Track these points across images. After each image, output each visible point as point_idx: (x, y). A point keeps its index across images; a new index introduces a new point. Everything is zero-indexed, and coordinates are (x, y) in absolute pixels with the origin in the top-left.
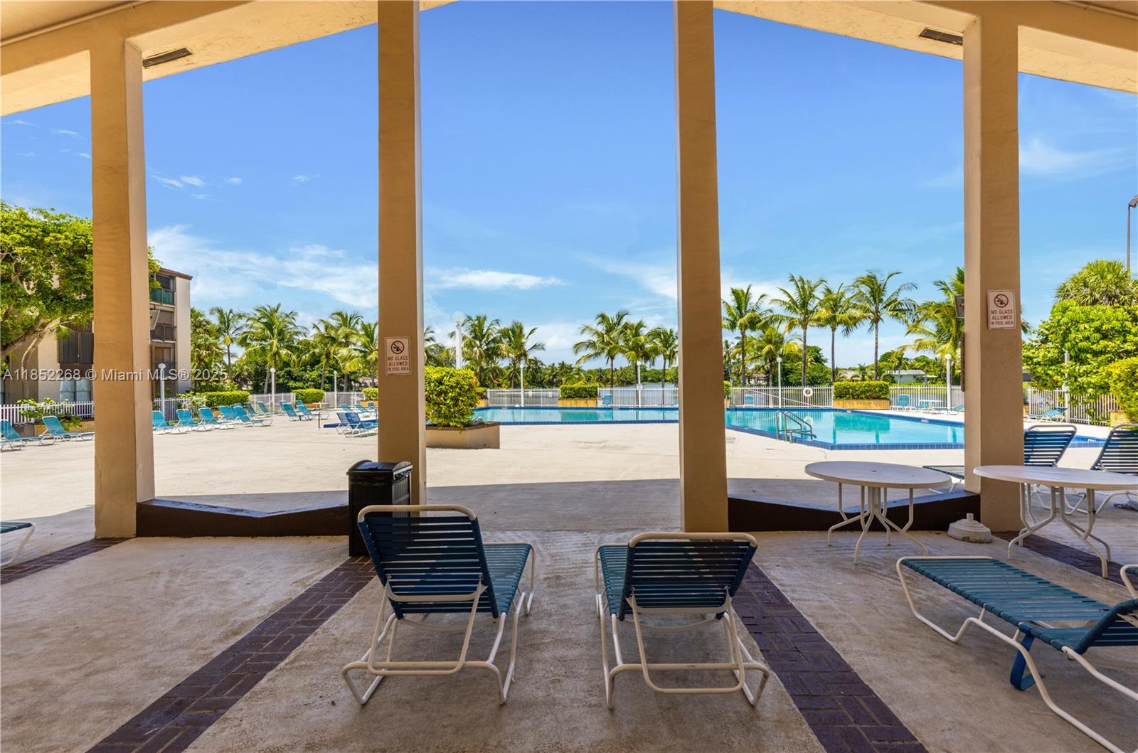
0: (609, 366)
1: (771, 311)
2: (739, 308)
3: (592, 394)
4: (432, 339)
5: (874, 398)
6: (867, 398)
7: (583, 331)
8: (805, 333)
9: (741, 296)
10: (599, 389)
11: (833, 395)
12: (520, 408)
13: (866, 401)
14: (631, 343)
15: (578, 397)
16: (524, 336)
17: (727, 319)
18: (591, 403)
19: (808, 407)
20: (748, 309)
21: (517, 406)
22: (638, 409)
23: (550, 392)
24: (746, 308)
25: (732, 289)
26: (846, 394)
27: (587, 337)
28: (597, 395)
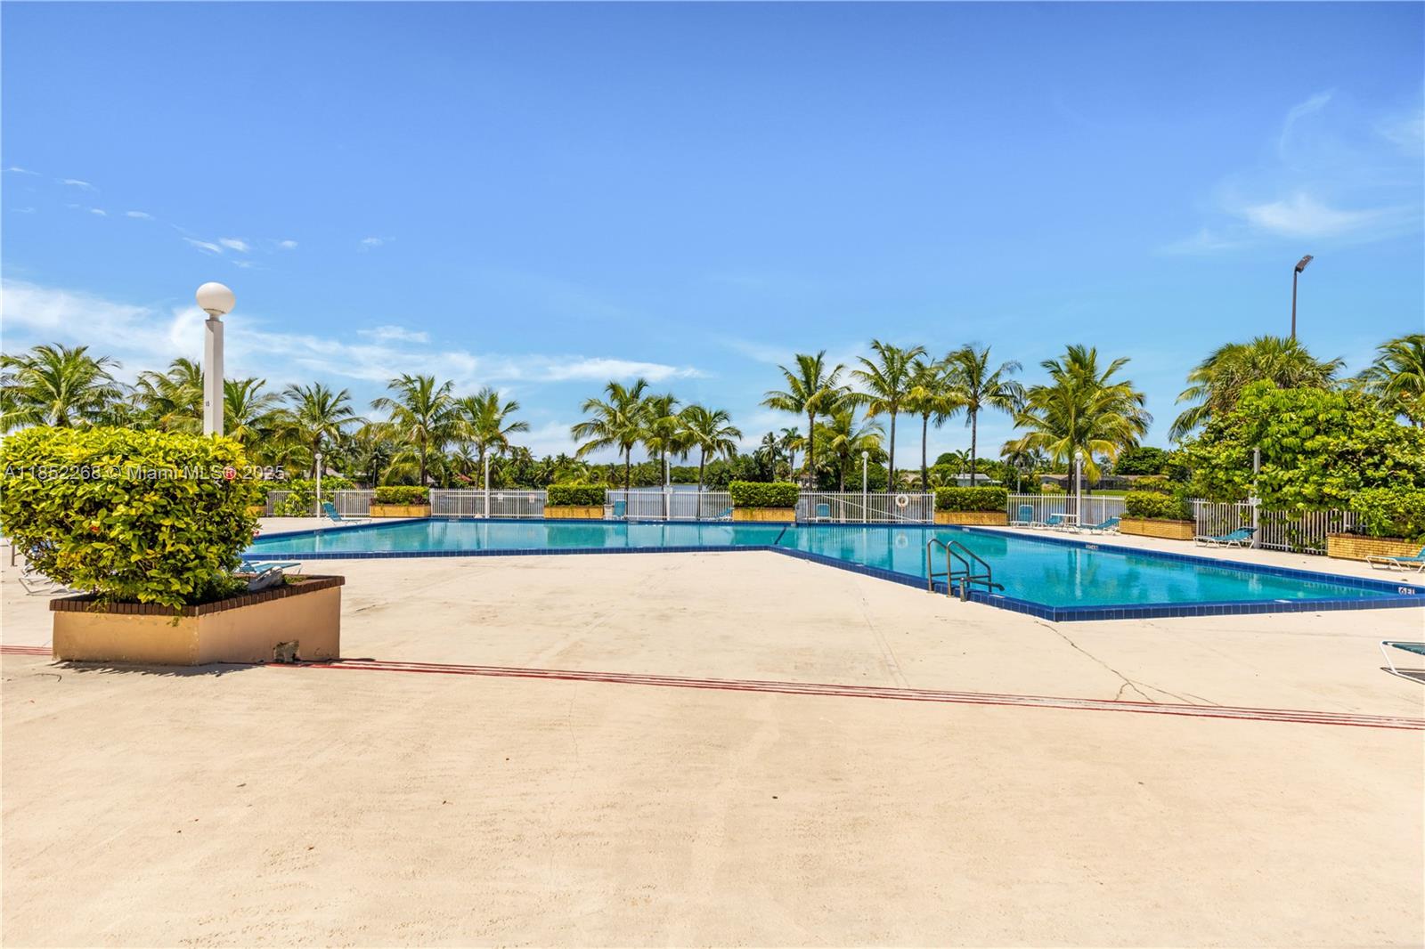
0: (623, 461)
1: (849, 389)
2: (807, 383)
3: (597, 500)
4: (347, 410)
5: (988, 510)
6: (980, 510)
7: (587, 407)
8: (894, 419)
9: (810, 365)
10: (607, 491)
11: (934, 505)
12: (483, 520)
13: (978, 514)
14: (655, 426)
15: (576, 503)
16: (497, 410)
17: (791, 398)
18: (595, 513)
19: (902, 521)
20: (818, 384)
21: (478, 516)
22: (666, 523)
23: (532, 495)
24: (815, 383)
25: (798, 356)
26: (953, 504)
27: (591, 416)
28: (604, 500)
